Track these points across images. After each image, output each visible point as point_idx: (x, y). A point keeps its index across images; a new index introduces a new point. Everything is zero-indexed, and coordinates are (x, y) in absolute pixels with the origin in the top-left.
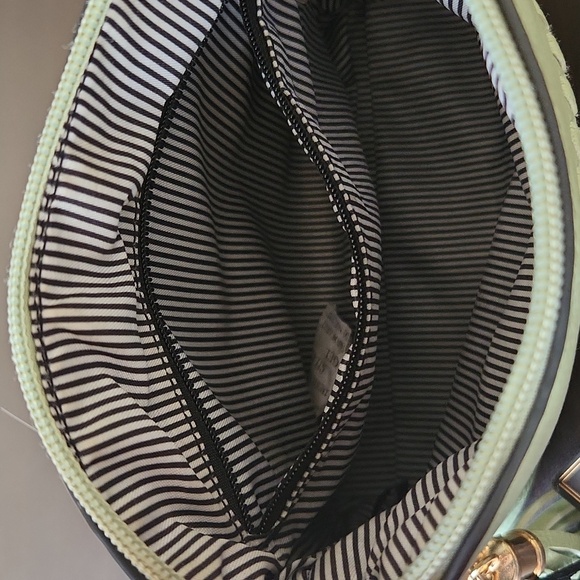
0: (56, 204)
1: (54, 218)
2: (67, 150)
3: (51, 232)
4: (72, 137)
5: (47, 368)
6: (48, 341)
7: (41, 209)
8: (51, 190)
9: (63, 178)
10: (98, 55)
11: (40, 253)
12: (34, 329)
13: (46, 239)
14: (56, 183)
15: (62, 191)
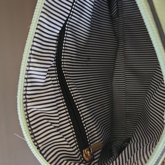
0: (29, 72)
1: (29, 76)
2: (32, 56)
3: (29, 80)
4: (33, 52)
5: (29, 120)
6: (29, 112)
7: (26, 74)
8: (28, 69)
9: (31, 64)
10: (39, 27)
11: (26, 87)
12: (25, 109)
13: (27, 83)
14: (29, 66)
15: (31, 68)
